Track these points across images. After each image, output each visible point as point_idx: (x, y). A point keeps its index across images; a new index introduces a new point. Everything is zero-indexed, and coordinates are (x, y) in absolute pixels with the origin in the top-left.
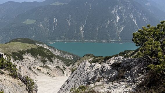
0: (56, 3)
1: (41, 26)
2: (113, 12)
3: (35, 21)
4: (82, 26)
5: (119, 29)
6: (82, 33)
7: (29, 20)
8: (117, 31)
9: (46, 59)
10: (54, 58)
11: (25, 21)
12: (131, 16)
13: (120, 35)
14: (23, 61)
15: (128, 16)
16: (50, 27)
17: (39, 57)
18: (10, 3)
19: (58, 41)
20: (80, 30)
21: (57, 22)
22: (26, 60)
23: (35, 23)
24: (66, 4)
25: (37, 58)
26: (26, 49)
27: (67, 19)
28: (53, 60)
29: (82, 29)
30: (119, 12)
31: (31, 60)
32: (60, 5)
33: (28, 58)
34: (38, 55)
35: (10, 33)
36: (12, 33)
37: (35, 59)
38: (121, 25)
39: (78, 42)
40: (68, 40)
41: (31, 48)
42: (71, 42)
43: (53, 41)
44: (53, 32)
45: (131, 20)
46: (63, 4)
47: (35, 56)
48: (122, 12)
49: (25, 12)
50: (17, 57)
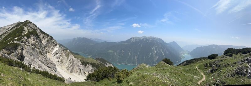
1: (115, 54)
2: (153, 49)
3: (113, 51)
4: (136, 56)
5: (156, 58)
6: (136, 60)
8: (155, 59)
12: (161, 51)
13: (157, 61)
15: (160, 50)
16: (119, 55)
21: (123, 53)
24: (129, 44)
26: (91, 62)
27: (128, 52)
29: (136, 58)
30: (156, 49)
33: (89, 67)
37: (92, 69)
38: (157, 55)
40: (128, 64)
43: (120, 63)
45: (161, 53)
47: (93, 67)
48: (157, 49)
50: (84, 64)
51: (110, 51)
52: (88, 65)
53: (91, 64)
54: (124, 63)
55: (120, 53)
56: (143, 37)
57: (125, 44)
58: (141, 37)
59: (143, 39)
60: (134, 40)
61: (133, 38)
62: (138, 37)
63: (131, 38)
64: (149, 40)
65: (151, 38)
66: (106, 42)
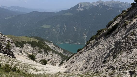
0: (67, 13)
1: (54, 30)
3: (50, 26)
4: (86, 32)
6: (85, 38)
7: (46, 25)
9: (43, 51)
10: (50, 51)
11: (43, 25)
14: (23, 48)
16: (60, 32)
17: (37, 48)
18: (34, 13)
19: (65, 43)
20: (83, 35)
21: (66, 28)
22: (25, 48)
23: (50, 28)
24: (75, 14)
25: (35, 48)
26: (28, 41)
27: (73, 26)
28: (48, 52)
29: (85, 35)
31: (30, 49)
32: (70, 15)
33: (27, 47)
34: (36, 47)
35: (31, 34)
36: (32, 33)
37: (33, 49)
39: (81, 44)
40: (73, 42)
41: (33, 41)
42: (75, 44)
43: (61, 42)
44: (62, 35)
46: (73, 14)
47: (34, 47)
49: (44, 19)
50: (19, 45)
51: (45, 26)
52: (25, 46)
53: (29, 43)
54: (67, 41)
55: (62, 28)
56: (97, 2)
57: (68, 14)
58: (94, 3)
59: (98, 6)
60: (81, 8)
61: (81, 5)
62: (89, 4)
63: (77, 6)
64: (108, 7)
65: (113, 4)
66: (36, 12)
